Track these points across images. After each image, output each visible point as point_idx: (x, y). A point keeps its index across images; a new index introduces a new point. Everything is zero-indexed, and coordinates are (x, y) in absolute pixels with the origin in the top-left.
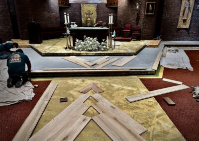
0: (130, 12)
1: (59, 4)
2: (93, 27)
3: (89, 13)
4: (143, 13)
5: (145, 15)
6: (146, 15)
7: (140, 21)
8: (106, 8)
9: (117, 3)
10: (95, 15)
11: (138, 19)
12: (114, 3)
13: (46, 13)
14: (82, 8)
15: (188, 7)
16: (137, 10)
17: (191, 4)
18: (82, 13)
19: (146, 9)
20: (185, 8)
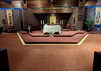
6: (78, 20)
11: (74, 21)
14: (50, 18)
16: (74, 18)
19: (78, 17)
20: (97, 16)
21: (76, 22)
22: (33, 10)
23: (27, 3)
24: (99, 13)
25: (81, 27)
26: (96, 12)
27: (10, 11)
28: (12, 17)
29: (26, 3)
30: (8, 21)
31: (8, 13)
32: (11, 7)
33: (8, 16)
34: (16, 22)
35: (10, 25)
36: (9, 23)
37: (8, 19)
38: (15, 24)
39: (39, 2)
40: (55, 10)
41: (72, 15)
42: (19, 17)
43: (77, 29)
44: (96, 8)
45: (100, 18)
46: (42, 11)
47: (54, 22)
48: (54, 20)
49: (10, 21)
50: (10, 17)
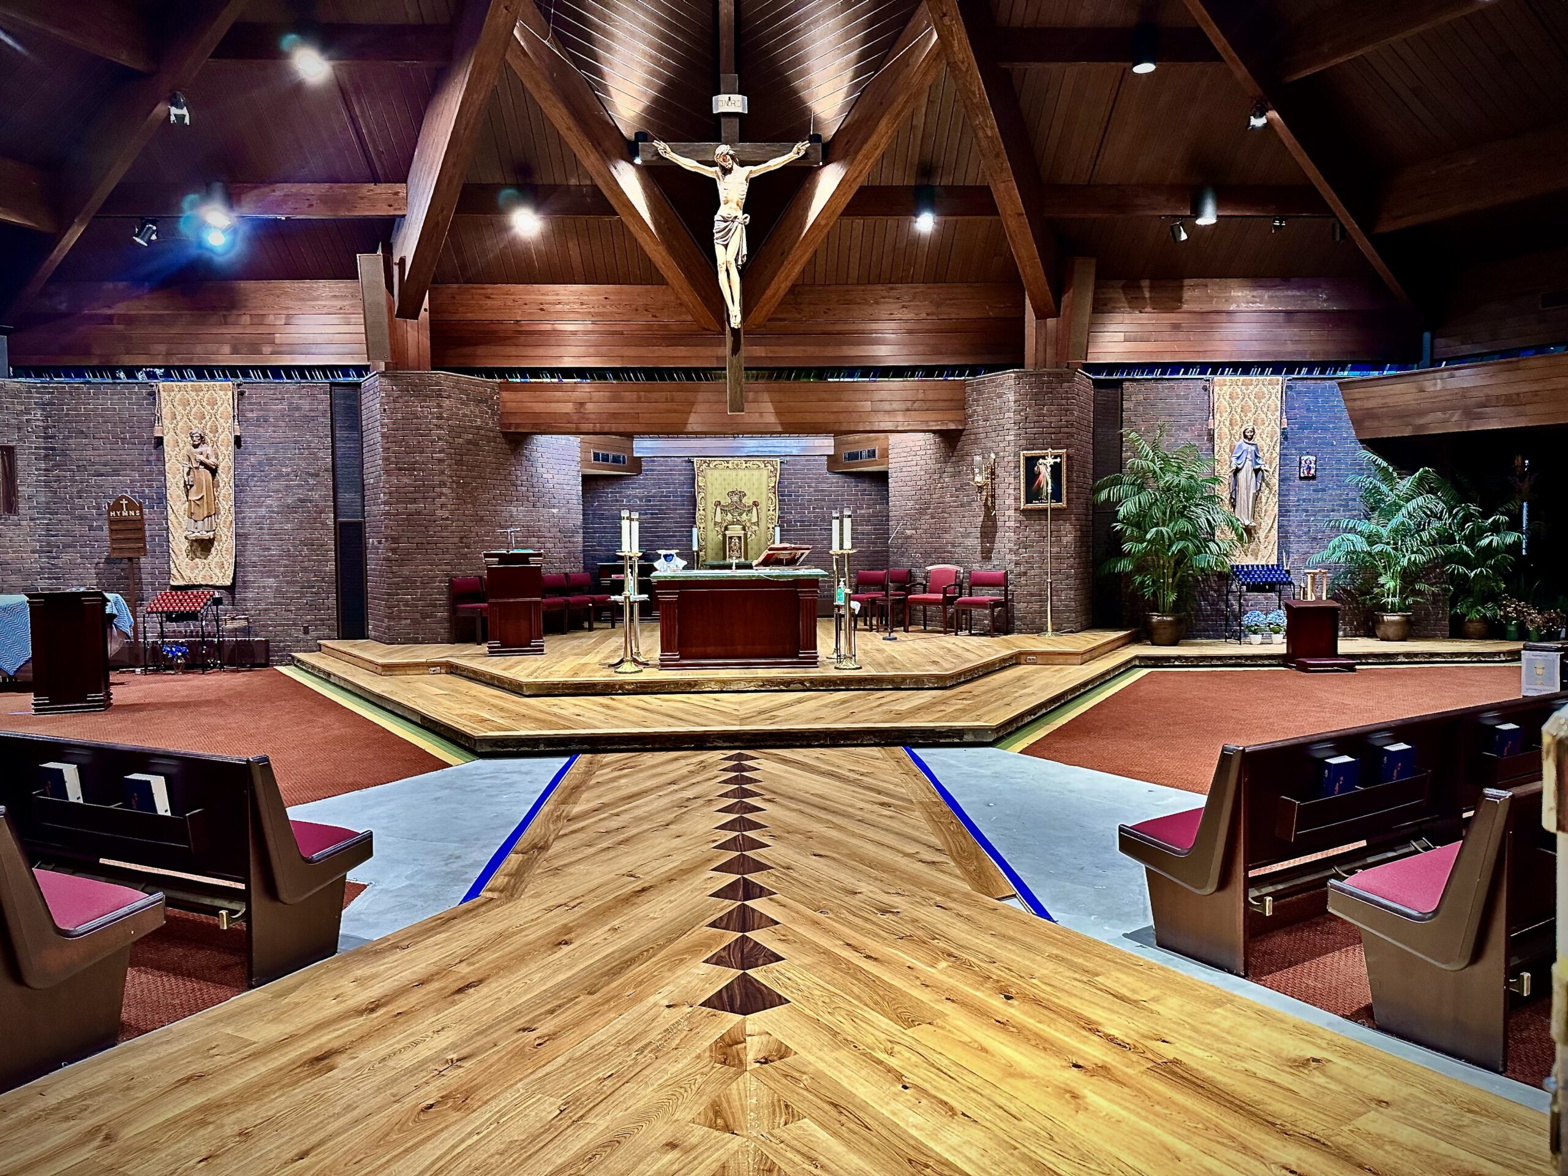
1: (584, 461)
2: (750, 567)
3: (736, 504)
4: (1010, 501)
5: (1018, 509)
6: (1024, 512)
7: (998, 544)
8: (834, 478)
9: (885, 454)
10: (769, 509)
11: (989, 531)
12: (872, 454)
13: (519, 511)
14: (700, 481)
15: (1248, 467)
17: (1264, 454)
18: (700, 506)
19: (1022, 485)
20: (1237, 471)
21: (1006, 539)
22: (505, 395)
23: (432, 310)
24: (1248, 437)
25: (1068, 596)
26: (1220, 424)
27: (213, 403)
28: (225, 477)
29: (424, 315)
30: (176, 524)
31: (178, 418)
32: (227, 349)
33: (173, 460)
34: (276, 535)
35: (187, 573)
36: (179, 545)
37: (174, 496)
38: (253, 555)
39: (582, 304)
40: (766, 397)
41: (962, 458)
42: (317, 475)
43: (1025, 618)
44: (1217, 389)
45: (1270, 493)
46: (613, 407)
47: (755, 528)
48: (756, 504)
49: (200, 523)
50: (207, 466)
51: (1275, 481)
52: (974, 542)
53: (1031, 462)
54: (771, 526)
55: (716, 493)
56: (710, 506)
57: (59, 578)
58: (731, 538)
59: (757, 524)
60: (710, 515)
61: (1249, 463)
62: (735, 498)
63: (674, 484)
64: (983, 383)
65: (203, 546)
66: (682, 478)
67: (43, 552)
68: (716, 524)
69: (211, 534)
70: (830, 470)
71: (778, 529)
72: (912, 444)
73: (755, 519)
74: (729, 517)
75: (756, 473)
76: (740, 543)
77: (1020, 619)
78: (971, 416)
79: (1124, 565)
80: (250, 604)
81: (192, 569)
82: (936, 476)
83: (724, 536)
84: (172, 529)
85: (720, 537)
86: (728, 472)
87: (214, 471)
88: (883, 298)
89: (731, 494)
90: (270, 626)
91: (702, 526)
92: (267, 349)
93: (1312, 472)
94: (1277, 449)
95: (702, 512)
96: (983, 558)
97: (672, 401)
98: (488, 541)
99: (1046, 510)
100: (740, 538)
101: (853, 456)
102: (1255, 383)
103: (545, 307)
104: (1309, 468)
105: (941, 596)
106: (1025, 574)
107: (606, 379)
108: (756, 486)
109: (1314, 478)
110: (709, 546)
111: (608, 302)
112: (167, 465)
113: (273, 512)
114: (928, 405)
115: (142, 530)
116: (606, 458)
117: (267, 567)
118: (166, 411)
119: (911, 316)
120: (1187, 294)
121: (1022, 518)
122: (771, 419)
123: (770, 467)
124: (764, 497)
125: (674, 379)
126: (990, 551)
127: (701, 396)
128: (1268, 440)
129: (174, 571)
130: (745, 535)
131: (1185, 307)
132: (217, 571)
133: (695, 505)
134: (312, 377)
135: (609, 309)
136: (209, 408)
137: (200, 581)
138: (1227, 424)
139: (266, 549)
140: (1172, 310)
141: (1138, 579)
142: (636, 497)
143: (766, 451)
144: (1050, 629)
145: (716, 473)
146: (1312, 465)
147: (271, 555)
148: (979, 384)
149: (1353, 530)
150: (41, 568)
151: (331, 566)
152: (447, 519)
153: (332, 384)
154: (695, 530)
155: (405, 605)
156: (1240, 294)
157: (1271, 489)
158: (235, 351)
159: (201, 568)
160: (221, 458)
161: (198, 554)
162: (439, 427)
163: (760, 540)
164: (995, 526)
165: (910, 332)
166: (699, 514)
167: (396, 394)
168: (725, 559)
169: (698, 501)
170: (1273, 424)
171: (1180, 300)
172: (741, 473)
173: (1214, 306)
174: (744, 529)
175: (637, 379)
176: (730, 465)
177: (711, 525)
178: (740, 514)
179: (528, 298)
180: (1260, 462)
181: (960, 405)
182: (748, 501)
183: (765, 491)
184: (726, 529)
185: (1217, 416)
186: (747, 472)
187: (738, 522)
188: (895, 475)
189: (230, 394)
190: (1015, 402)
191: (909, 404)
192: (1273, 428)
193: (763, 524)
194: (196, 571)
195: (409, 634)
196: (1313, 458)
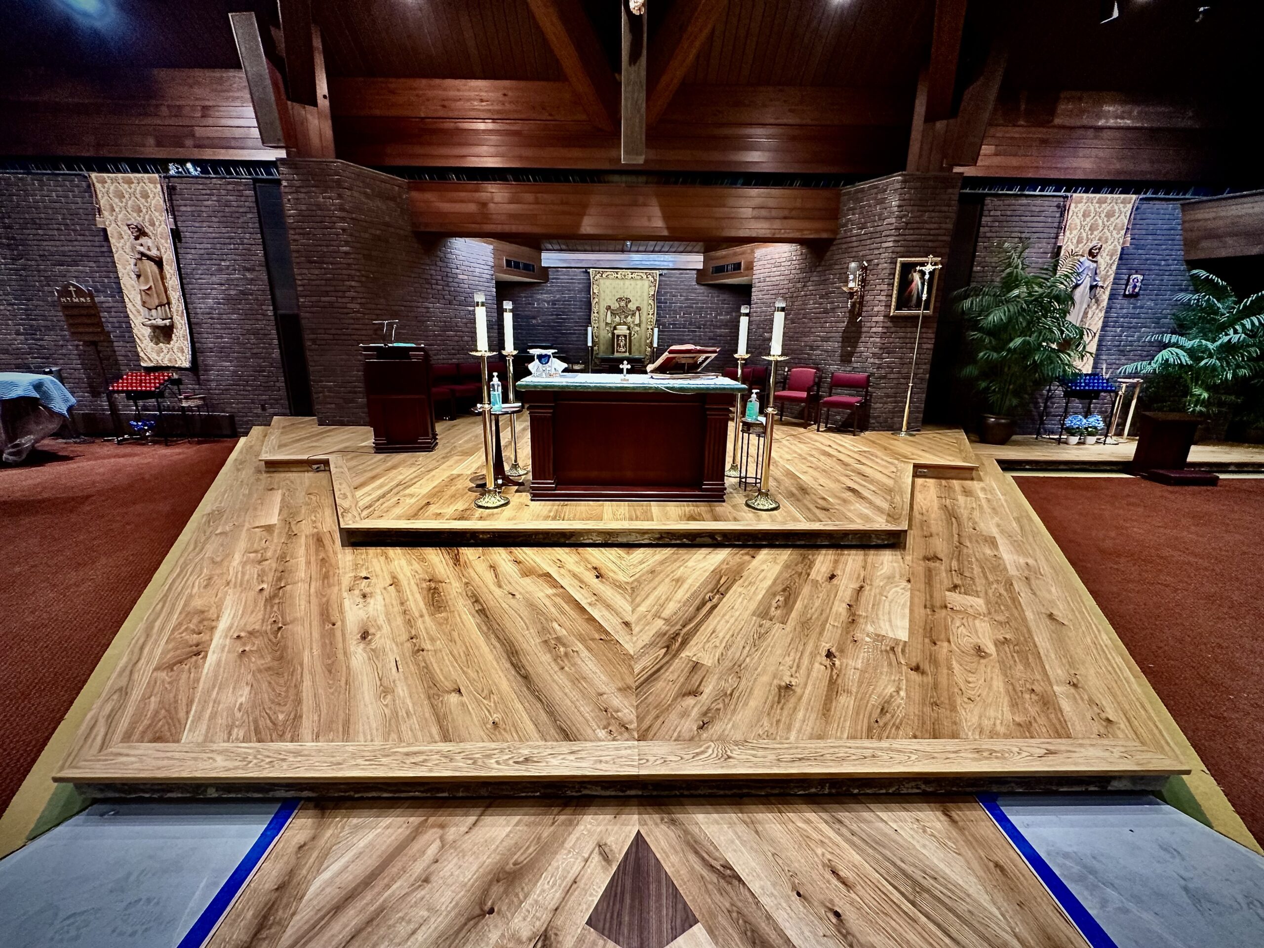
0: (811, 304)
1: (496, 267)
3: (623, 309)
4: (880, 308)
5: (887, 316)
6: (894, 319)
7: (861, 348)
8: (701, 289)
9: (750, 267)
10: (649, 314)
12: (737, 266)
13: (436, 307)
14: (595, 289)
15: (1086, 283)
16: (851, 294)
17: (1102, 272)
18: (595, 309)
19: (895, 292)
20: (1074, 288)
21: (870, 344)
25: (920, 398)
26: (1069, 241)
29: (322, 103)
30: (135, 312)
31: (117, 210)
32: (151, 141)
33: (121, 251)
34: (226, 325)
35: (154, 356)
36: (142, 333)
37: (129, 287)
38: (209, 341)
39: (482, 101)
40: (654, 201)
41: (830, 267)
42: (254, 270)
43: (879, 417)
44: (1073, 205)
45: (1097, 308)
46: (514, 208)
47: (637, 328)
48: (638, 309)
49: (154, 311)
50: (150, 258)
51: (1105, 297)
52: (834, 345)
53: (907, 269)
54: (650, 327)
55: (607, 299)
56: (603, 310)
57: (48, 358)
58: (618, 336)
59: (639, 325)
60: (602, 317)
61: (1088, 279)
62: (623, 304)
63: (574, 291)
64: (862, 190)
65: (164, 333)
66: (581, 286)
67: (27, 334)
68: (607, 324)
69: (167, 322)
70: (699, 282)
71: (656, 330)
72: (777, 256)
73: (637, 322)
74: (617, 319)
75: (639, 282)
76: (626, 340)
77: (875, 418)
78: (845, 225)
79: (970, 370)
80: (213, 385)
81: (158, 354)
82: (799, 285)
83: (613, 334)
84: (131, 316)
85: (610, 335)
86: (618, 281)
87: (159, 262)
88: (771, 100)
89: (621, 299)
90: (233, 403)
91: (596, 326)
92: (189, 142)
93: (1137, 290)
94: (1114, 267)
95: (596, 315)
96: (842, 361)
97: (567, 203)
98: (404, 334)
99: (917, 317)
100: (625, 336)
101: (720, 270)
102: (1109, 201)
103: (446, 103)
104: (1135, 287)
105: (804, 395)
106: (884, 377)
107: (507, 180)
108: (639, 294)
109: (1138, 294)
110: (601, 342)
111: (507, 98)
112: (115, 256)
113: (219, 303)
114: (804, 214)
115: (97, 316)
116: (517, 266)
117: (223, 352)
118: (103, 202)
119: (797, 121)
120: (1062, 107)
121: (889, 324)
122: (658, 223)
123: (651, 278)
124: (645, 302)
125: (570, 181)
126: (851, 354)
127: (594, 199)
128: (1108, 258)
129: (142, 354)
130: (630, 334)
131: (1057, 121)
132: (180, 355)
133: (590, 309)
134: (237, 173)
135: (508, 106)
136: (143, 200)
137: (166, 363)
138: (1075, 241)
139: (218, 338)
140: (1042, 125)
141: (983, 385)
142: (545, 301)
143: (648, 264)
144: (904, 428)
145: (608, 282)
146: (1139, 284)
147: (224, 342)
148: (857, 192)
149: (1176, 345)
150: (30, 348)
151: (276, 353)
152: (358, 312)
153: (255, 181)
154: (590, 329)
155: (329, 391)
156: (1111, 109)
157: (1098, 305)
158: (159, 144)
159: (165, 351)
160: (163, 251)
161: (161, 339)
162: (343, 219)
163: (641, 339)
164: (859, 333)
165: (793, 138)
166: (594, 316)
167: (298, 183)
168: (613, 353)
169: (593, 305)
170: (1116, 243)
171: (1052, 113)
172: (627, 282)
173: (1085, 121)
174: (629, 329)
175: (535, 180)
176: (619, 276)
177: (603, 325)
178: (626, 317)
179: (430, 93)
180: (1097, 278)
181: (833, 214)
182: (632, 306)
183: (646, 298)
184: (615, 328)
185: (1067, 233)
186: (632, 282)
187: (625, 324)
188: (757, 285)
189: (159, 186)
190: (899, 206)
191: (786, 213)
192: (1115, 246)
193: (643, 326)
194: (162, 354)
195: (335, 417)
196: (1140, 277)
